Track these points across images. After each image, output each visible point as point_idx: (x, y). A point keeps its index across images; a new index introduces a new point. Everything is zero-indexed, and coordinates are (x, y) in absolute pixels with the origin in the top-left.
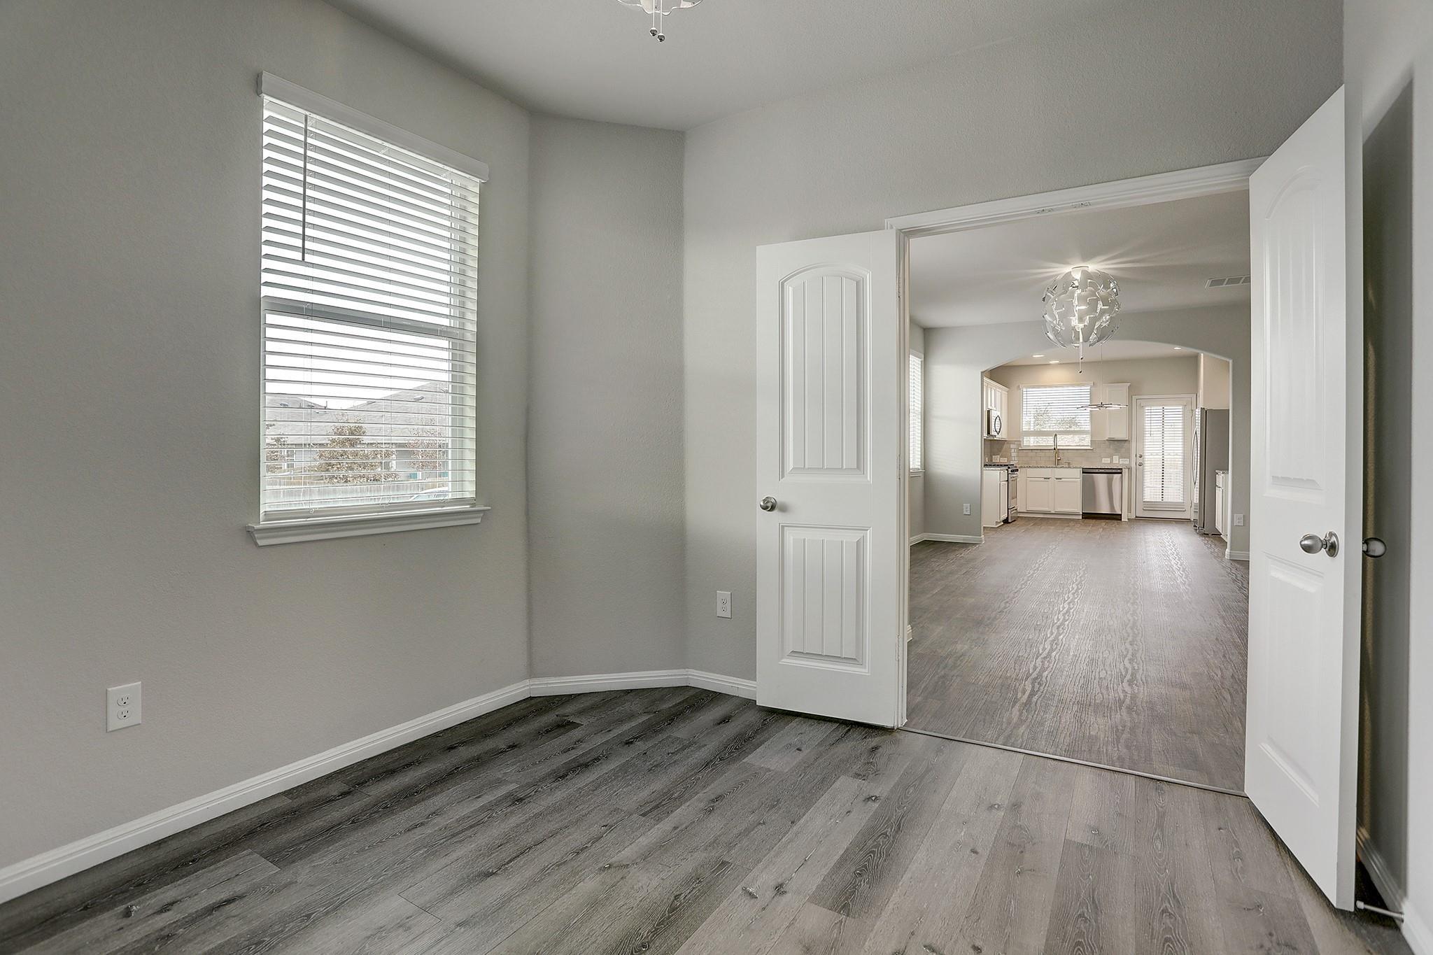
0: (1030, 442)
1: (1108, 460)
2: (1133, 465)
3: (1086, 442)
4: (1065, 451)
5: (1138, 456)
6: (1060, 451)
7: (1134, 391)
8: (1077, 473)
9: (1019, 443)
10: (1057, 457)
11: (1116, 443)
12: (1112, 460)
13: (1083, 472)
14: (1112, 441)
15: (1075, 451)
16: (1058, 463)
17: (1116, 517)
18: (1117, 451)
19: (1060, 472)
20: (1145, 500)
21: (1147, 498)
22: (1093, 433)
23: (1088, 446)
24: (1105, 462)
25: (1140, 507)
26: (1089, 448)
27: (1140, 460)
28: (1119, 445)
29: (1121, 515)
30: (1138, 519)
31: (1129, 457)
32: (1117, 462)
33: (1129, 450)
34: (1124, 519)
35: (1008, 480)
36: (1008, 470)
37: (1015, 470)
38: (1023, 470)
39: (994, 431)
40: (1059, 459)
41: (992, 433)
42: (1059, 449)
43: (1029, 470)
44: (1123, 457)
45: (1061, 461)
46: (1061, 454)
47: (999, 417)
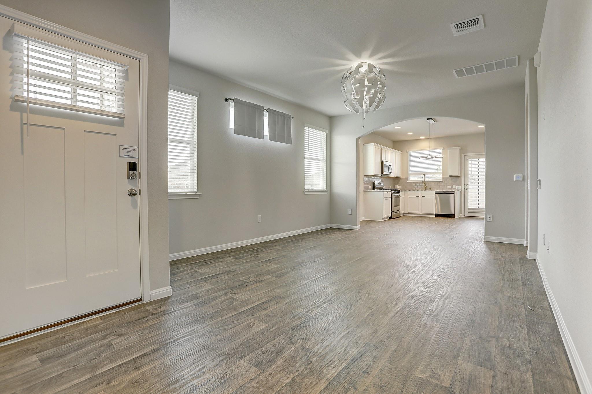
0: (412, 178)
1: (450, 187)
2: (463, 189)
3: (439, 178)
4: (430, 183)
5: (466, 184)
6: (427, 183)
7: (463, 151)
8: (433, 193)
9: (407, 179)
10: (425, 185)
11: (454, 178)
12: (452, 187)
13: (436, 193)
14: (452, 177)
15: (434, 183)
17: (452, 216)
18: (455, 182)
19: (424, 193)
20: (469, 207)
22: (443, 173)
23: (441, 180)
24: (448, 188)
25: (466, 211)
26: (441, 181)
27: (466, 187)
28: (456, 179)
29: (454, 215)
30: (465, 217)
31: (461, 185)
33: (461, 182)
34: (456, 217)
35: (391, 197)
36: (391, 192)
37: (397, 192)
38: (406, 192)
39: (386, 172)
40: (425, 187)
41: (385, 173)
42: (426, 182)
43: (409, 192)
44: (457, 185)
45: (427, 188)
46: (427, 184)
47: (391, 165)
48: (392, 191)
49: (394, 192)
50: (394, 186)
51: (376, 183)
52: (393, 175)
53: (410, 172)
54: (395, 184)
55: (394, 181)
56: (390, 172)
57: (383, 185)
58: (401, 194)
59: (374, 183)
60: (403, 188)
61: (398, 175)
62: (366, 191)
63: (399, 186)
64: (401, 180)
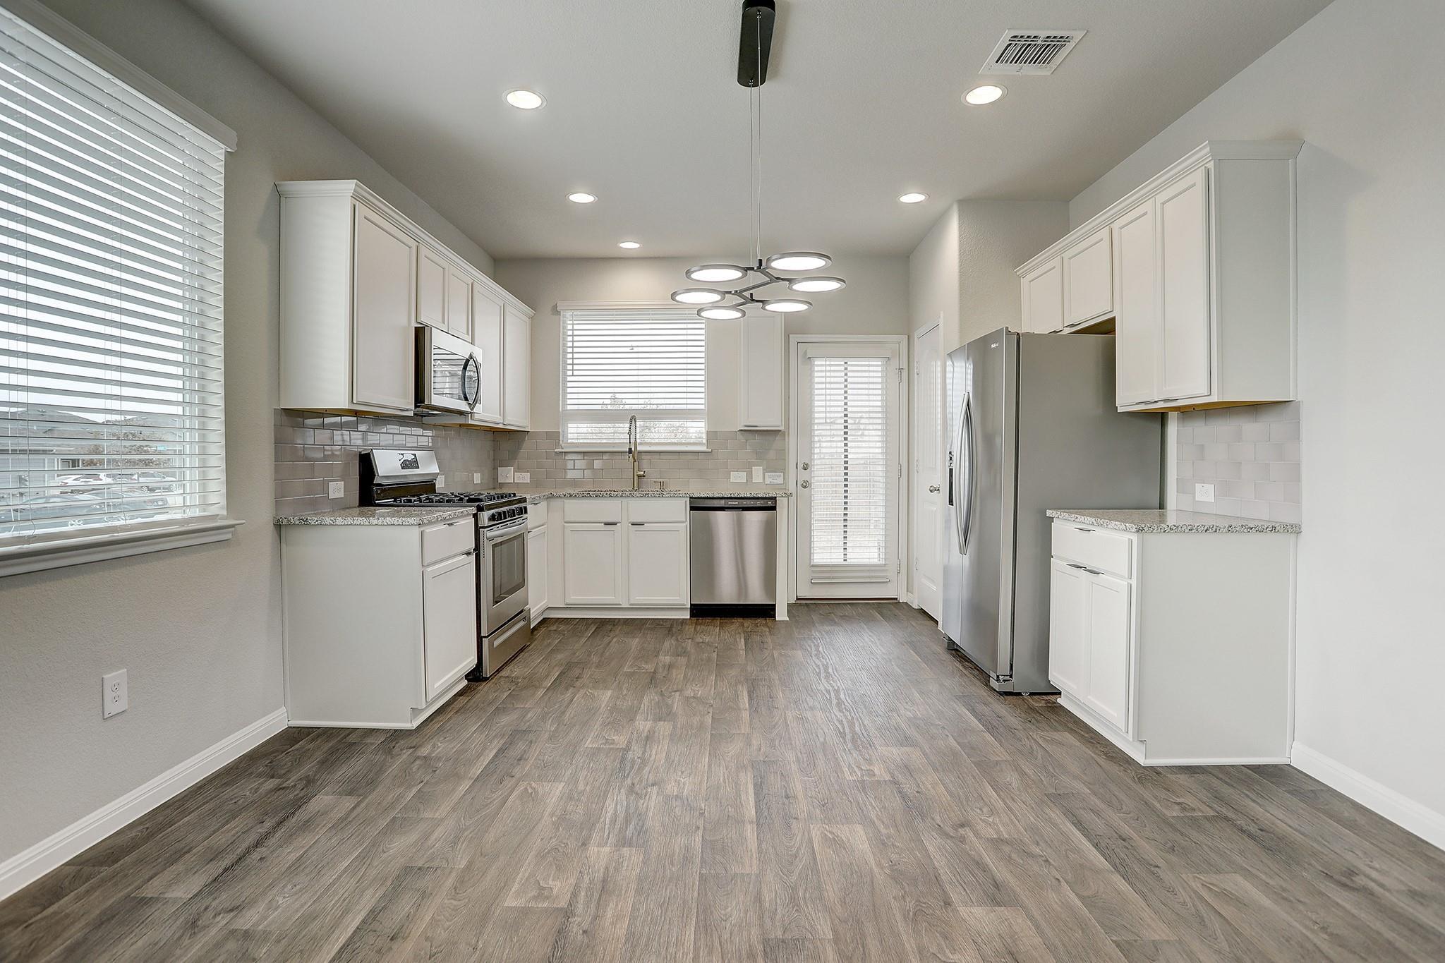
0: (577, 433)
1: (738, 477)
2: (793, 489)
3: (695, 432)
4: (657, 456)
5: (800, 466)
6: (644, 456)
8: (679, 509)
9: (554, 437)
10: (637, 471)
11: (758, 437)
12: (750, 476)
13: (692, 508)
14: (750, 432)
15: (676, 457)
16: (638, 485)
17: (764, 612)
18: (760, 455)
19: (639, 508)
20: (815, 561)
21: (820, 557)
22: (712, 413)
23: (704, 443)
24: (736, 483)
25: (804, 576)
26: (704, 448)
27: (804, 475)
28: (763, 441)
29: (774, 605)
30: (801, 603)
31: (783, 470)
32: (760, 482)
33: (782, 454)
34: (781, 614)
35: (477, 548)
36: (475, 516)
37: (512, 513)
38: (557, 503)
39: (443, 394)
40: (639, 476)
41: (437, 401)
42: (640, 452)
43: (570, 505)
44: (769, 469)
45: (645, 479)
46: (645, 464)
47: (480, 360)
48: (480, 509)
49: (492, 518)
50: (495, 469)
51: (388, 465)
52: (487, 413)
53: (569, 407)
54: (497, 462)
55: (496, 448)
56: (471, 398)
57: (434, 469)
58: (535, 515)
59: (366, 462)
60: (536, 484)
61: (515, 418)
62: (289, 525)
63: (519, 469)
64: (527, 444)
